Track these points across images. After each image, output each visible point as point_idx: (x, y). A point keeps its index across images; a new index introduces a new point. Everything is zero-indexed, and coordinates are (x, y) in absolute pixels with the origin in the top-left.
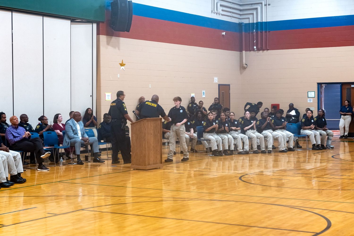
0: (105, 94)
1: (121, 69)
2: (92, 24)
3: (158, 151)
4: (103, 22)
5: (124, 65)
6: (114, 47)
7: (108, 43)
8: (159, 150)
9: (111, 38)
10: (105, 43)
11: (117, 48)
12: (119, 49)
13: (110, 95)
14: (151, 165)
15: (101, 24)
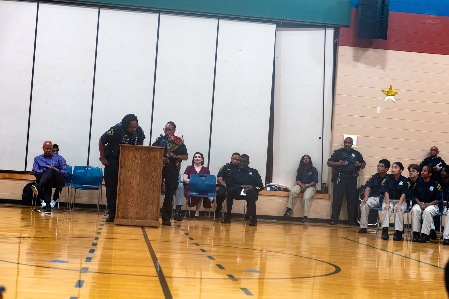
0: (344, 136)
1: (385, 100)
2: (324, 29)
3: (152, 200)
4: (348, 27)
5: (396, 93)
6: (372, 64)
7: (357, 59)
8: (153, 198)
9: (367, 50)
10: (351, 58)
11: (379, 67)
12: (383, 68)
13: (356, 138)
14: (131, 219)
15: (342, 29)
